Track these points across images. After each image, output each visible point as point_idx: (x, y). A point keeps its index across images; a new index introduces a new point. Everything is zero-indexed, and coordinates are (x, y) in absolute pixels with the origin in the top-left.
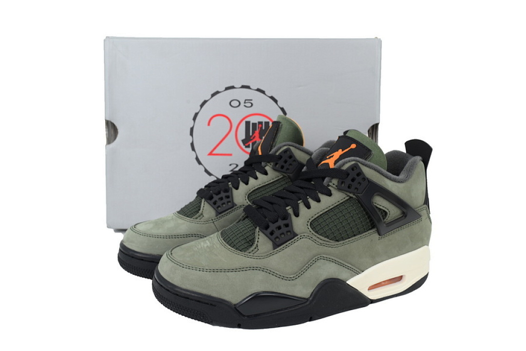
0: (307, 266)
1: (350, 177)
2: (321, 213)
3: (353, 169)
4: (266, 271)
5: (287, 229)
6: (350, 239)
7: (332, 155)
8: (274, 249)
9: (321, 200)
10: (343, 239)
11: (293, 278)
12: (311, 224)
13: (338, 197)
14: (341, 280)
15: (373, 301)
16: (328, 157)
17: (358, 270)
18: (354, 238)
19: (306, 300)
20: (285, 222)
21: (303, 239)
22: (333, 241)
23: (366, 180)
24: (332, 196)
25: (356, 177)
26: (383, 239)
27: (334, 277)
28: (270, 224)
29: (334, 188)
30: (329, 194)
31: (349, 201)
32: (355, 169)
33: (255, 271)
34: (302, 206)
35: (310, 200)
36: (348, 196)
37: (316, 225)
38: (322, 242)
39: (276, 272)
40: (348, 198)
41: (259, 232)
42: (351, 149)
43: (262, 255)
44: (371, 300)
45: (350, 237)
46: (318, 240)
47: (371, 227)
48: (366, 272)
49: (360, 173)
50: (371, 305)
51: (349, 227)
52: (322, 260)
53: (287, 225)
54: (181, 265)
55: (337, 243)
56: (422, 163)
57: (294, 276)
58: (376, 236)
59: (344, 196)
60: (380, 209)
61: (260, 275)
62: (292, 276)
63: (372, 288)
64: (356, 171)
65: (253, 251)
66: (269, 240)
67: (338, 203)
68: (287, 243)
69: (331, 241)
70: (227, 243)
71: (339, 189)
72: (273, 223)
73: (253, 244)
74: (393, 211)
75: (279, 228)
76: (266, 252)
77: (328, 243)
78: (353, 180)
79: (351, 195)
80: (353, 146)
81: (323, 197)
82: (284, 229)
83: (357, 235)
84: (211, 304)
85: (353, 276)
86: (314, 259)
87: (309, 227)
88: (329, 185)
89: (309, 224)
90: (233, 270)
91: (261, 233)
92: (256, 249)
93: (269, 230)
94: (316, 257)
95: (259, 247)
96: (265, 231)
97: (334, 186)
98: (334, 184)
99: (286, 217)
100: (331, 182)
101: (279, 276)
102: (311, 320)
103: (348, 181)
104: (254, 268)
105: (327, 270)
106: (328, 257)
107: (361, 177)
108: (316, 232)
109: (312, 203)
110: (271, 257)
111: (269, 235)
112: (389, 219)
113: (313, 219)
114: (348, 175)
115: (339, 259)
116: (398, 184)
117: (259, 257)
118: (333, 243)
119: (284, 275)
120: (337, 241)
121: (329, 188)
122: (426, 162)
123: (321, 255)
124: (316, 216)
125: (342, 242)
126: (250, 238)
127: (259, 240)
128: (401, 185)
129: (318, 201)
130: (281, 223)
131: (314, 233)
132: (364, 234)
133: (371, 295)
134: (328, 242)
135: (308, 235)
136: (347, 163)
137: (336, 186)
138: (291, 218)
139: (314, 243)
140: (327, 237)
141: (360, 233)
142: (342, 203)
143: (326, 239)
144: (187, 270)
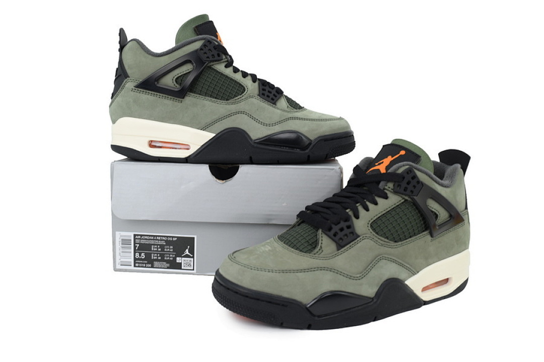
1: (406, 181)
2: (380, 215)
3: (408, 173)
4: (334, 271)
5: (350, 230)
6: (407, 240)
7: (381, 162)
8: (338, 250)
9: (378, 202)
10: (401, 240)
12: (371, 226)
13: (394, 200)
14: (401, 280)
15: (426, 303)
16: (377, 164)
17: (415, 271)
18: (410, 239)
19: (371, 300)
20: (347, 224)
21: (365, 240)
22: (392, 242)
23: (421, 183)
24: (388, 199)
25: (411, 180)
26: (434, 241)
27: (395, 277)
28: (333, 226)
29: (390, 191)
30: (386, 197)
31: (404, 204)
32: (410, 172)
33: (323, 271)
34: (361, 209)
35: (368, 203)
36: (403, 199)
37: (377, 226)
38: (383, 243)
39: (343, 272)
40: (403, 200)
41: (322, 234)
42: (401, 155)
43: (328, 256)
44: (424, 301)
45: (407, 238)
46: (379, 241)
47: (424, 229)
48: (421, 273)
49: (415, 177)
50: (424, 307)
51: (406, 228)
52: (384, 261)
53: (349, 227)
54: (249, 267)
55: (397, 244)
56: (461, 170)
57: (360, 275)
58: (429, 237)
59: (400, 199)
60: (432, 212)
61: (328, 276)
62: (358, 276)
63: (425, 289)
64: (411, 175)
65: (317, 252)
66: (332, 241)
67: (395, 206)
68: (351, 244)
69: (391, 242)
70: (289, 246)
71: (395, 192)
72: (336, 225)
73: (316, 246)
74: (443, 215)
75: (342, 230)
76: (330, 253)
77: (388, 244)
78: (408, 183)
79: (407, 198)
80: (403, 152)
81: (380, 200)
82: (346, 231)
83: (413, 236)
84: (283, 305)
85: (410, 277)
86: (377, 259)
87: (370, 229)
88: (384, 189)
89: (369, 226)
90: (301, 271)
91: (324, 236)
93: (333, 232)
94: (379, 257)
95: (323, 249)
96: (328, 233)
97: (390, 189)
98: (389, 188)
99: (348, 219)
100: (386, 186)
101: (346, 276)
102: (375, 320)
103: (404, 185)
104: (321, 269)
105: (389, 270)
106: (389, 257)
107: (415, 180)
108: (377, 233)
109: (371, 206)
110: (336, 258)
111: (333, 237)
113: (372, 220)
114: (404, 178)
115: (399, 259)
116: (445, 189)
117: (326, 258)
118: (392, 243)
119: (351, 275)
120: (396, 242)
121: (385, 191)
122: (464, 170)
123: (384, 256)
124: (375, 218)
125: (400, 243)
126: (313, 241)
127: (323, 242)
128: (448, 190)
129: (376, 204)
130: (343, 224)
131: (374, 233)
132: (419, 235)
133: (425, 296)
134: (388, 242)
135: (369, 236)
136: (401, 167)
137: (392, 189)
138: (352, 220)
139: (375, 243)
140: (387, 238)
141: (415, 235)
142: (398, 206)
143: (386, 240)
144: (256, 272)
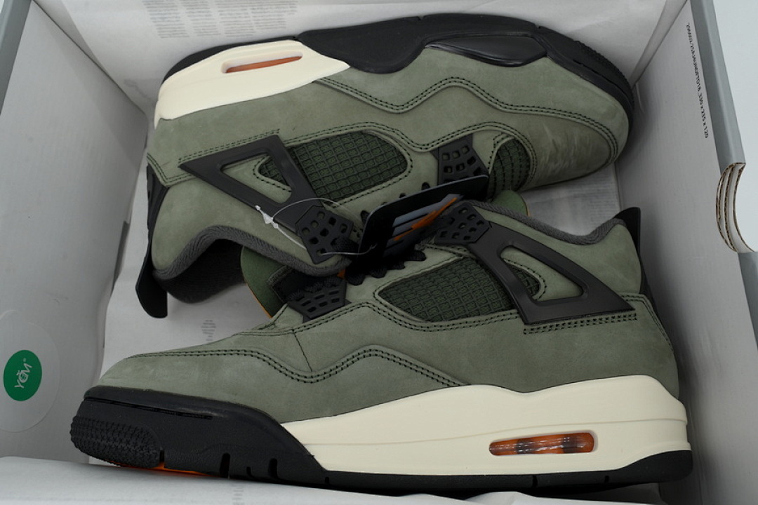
0: (425, 98)
11: (451, 80)
92: (498, 139)
112: (255, 162)
